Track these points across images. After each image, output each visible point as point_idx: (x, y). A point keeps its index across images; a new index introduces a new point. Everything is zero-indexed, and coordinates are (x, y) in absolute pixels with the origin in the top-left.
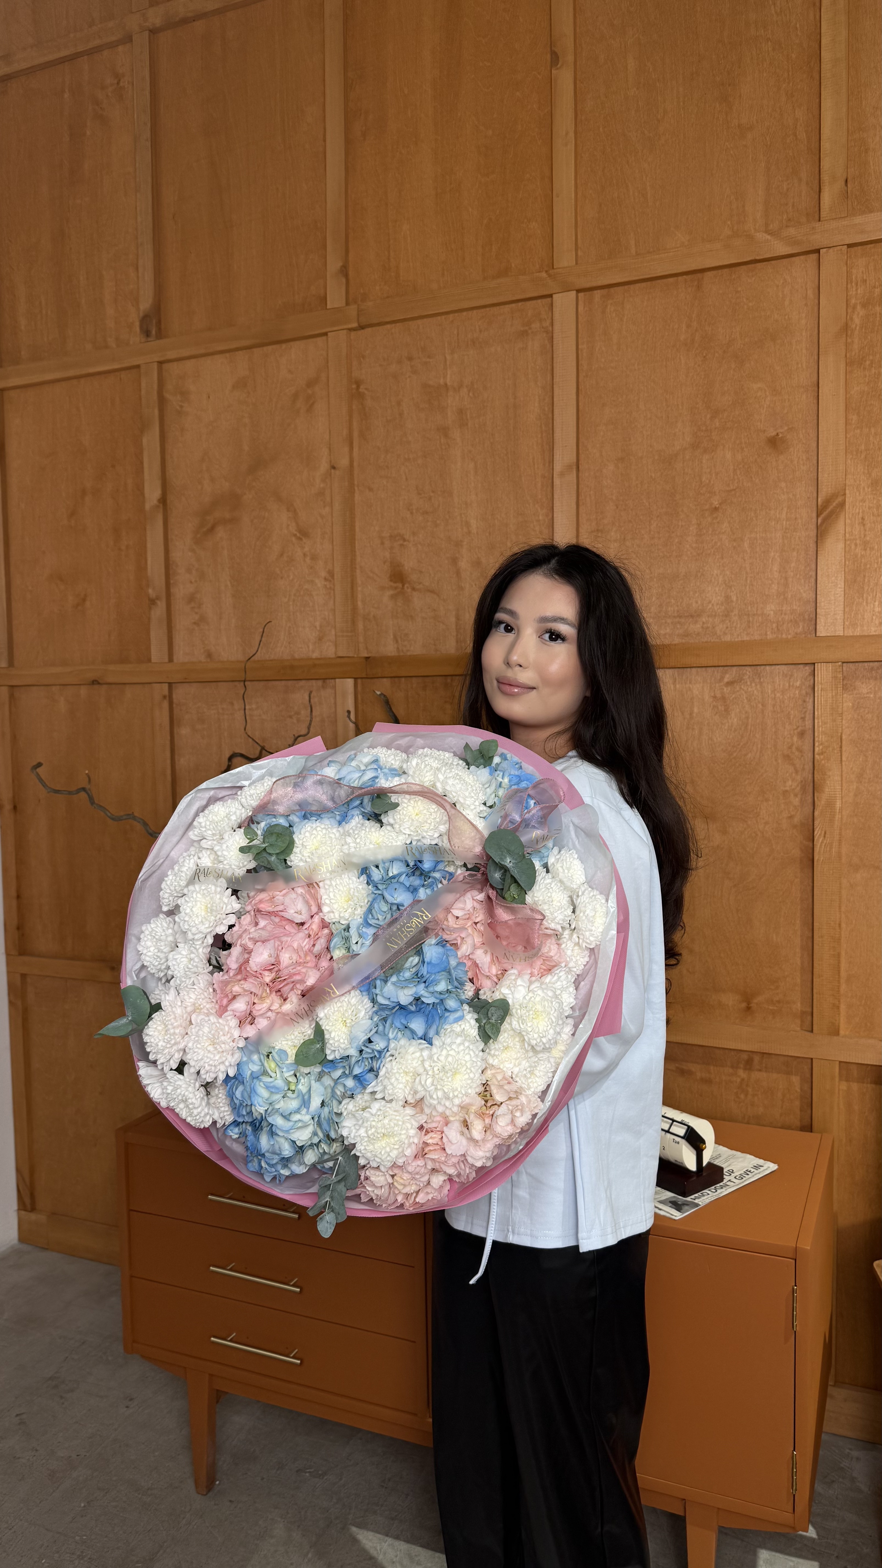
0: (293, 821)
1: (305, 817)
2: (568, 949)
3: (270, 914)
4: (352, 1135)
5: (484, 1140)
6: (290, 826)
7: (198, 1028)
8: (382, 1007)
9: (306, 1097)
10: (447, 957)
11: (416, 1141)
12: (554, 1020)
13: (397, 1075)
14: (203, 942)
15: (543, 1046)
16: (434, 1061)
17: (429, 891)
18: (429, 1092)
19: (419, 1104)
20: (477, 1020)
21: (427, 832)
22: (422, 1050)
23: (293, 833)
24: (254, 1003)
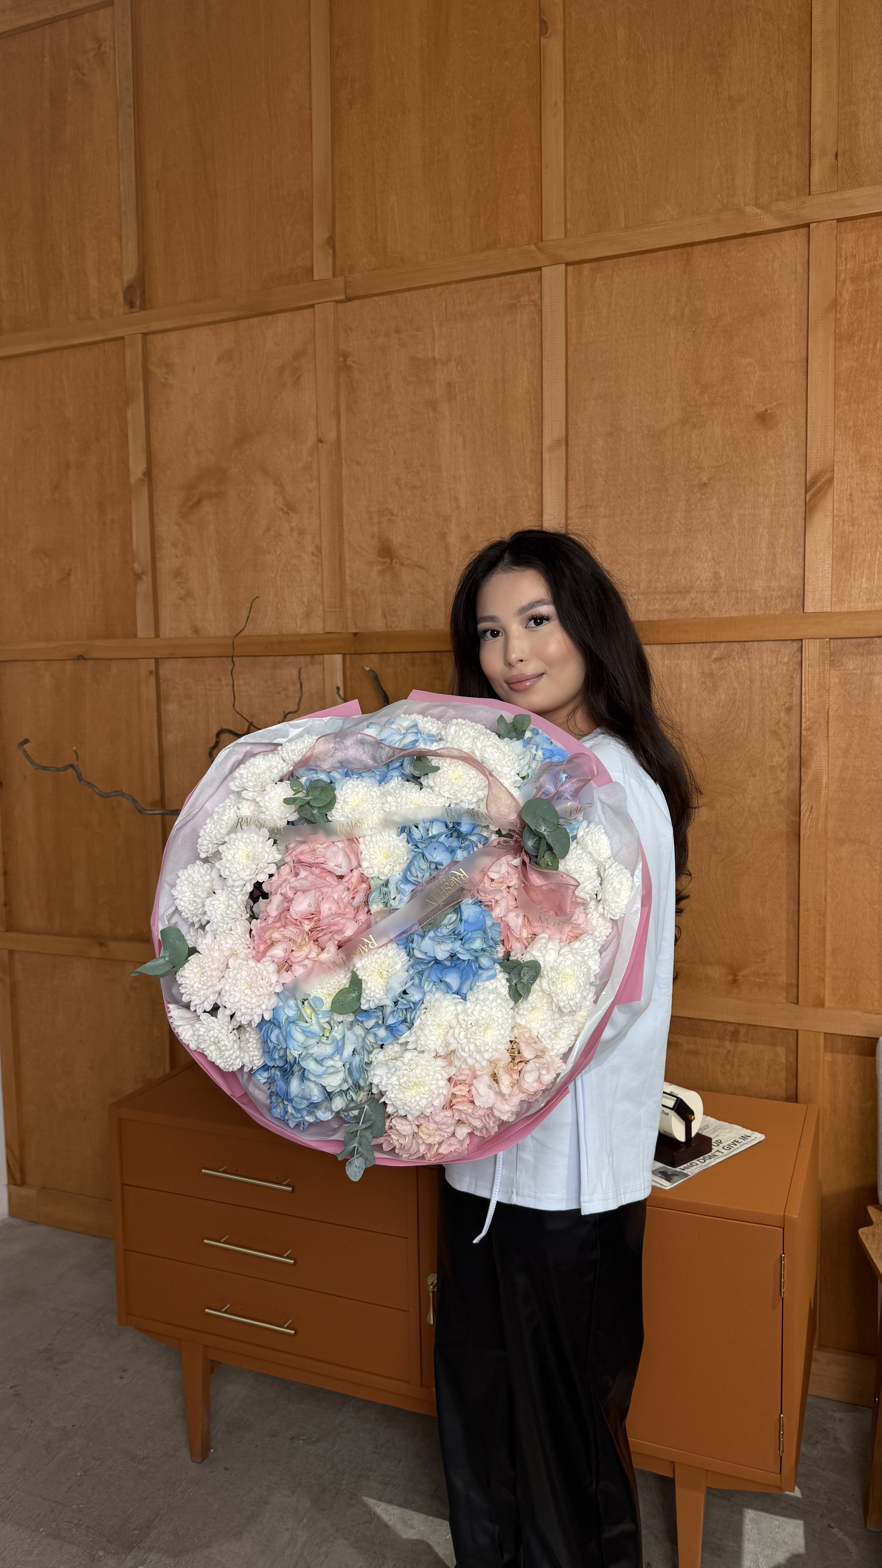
0: (334, 778)
1: (347, 775)
2: (593, 919)
3: (310, 866)
4: (384, 1083)
5: (511, 1095)
6: (331, 782)
7: (236, 971)
8: (419, 961)
9: (340, 1044)
10: (484, 916)
11: (445, 1092)
12: (582, 984)
13: (431, 1028)
14: (242, 890)
15: (569, 1009)
16: (468, 1015)
17: (465, 854)
18: (461, 1044)
19: (449, 1056)
20: (508, 980)
21: (466, 796)
22: (456, 1004)
23: (334, 789)
24: (292, 951)
